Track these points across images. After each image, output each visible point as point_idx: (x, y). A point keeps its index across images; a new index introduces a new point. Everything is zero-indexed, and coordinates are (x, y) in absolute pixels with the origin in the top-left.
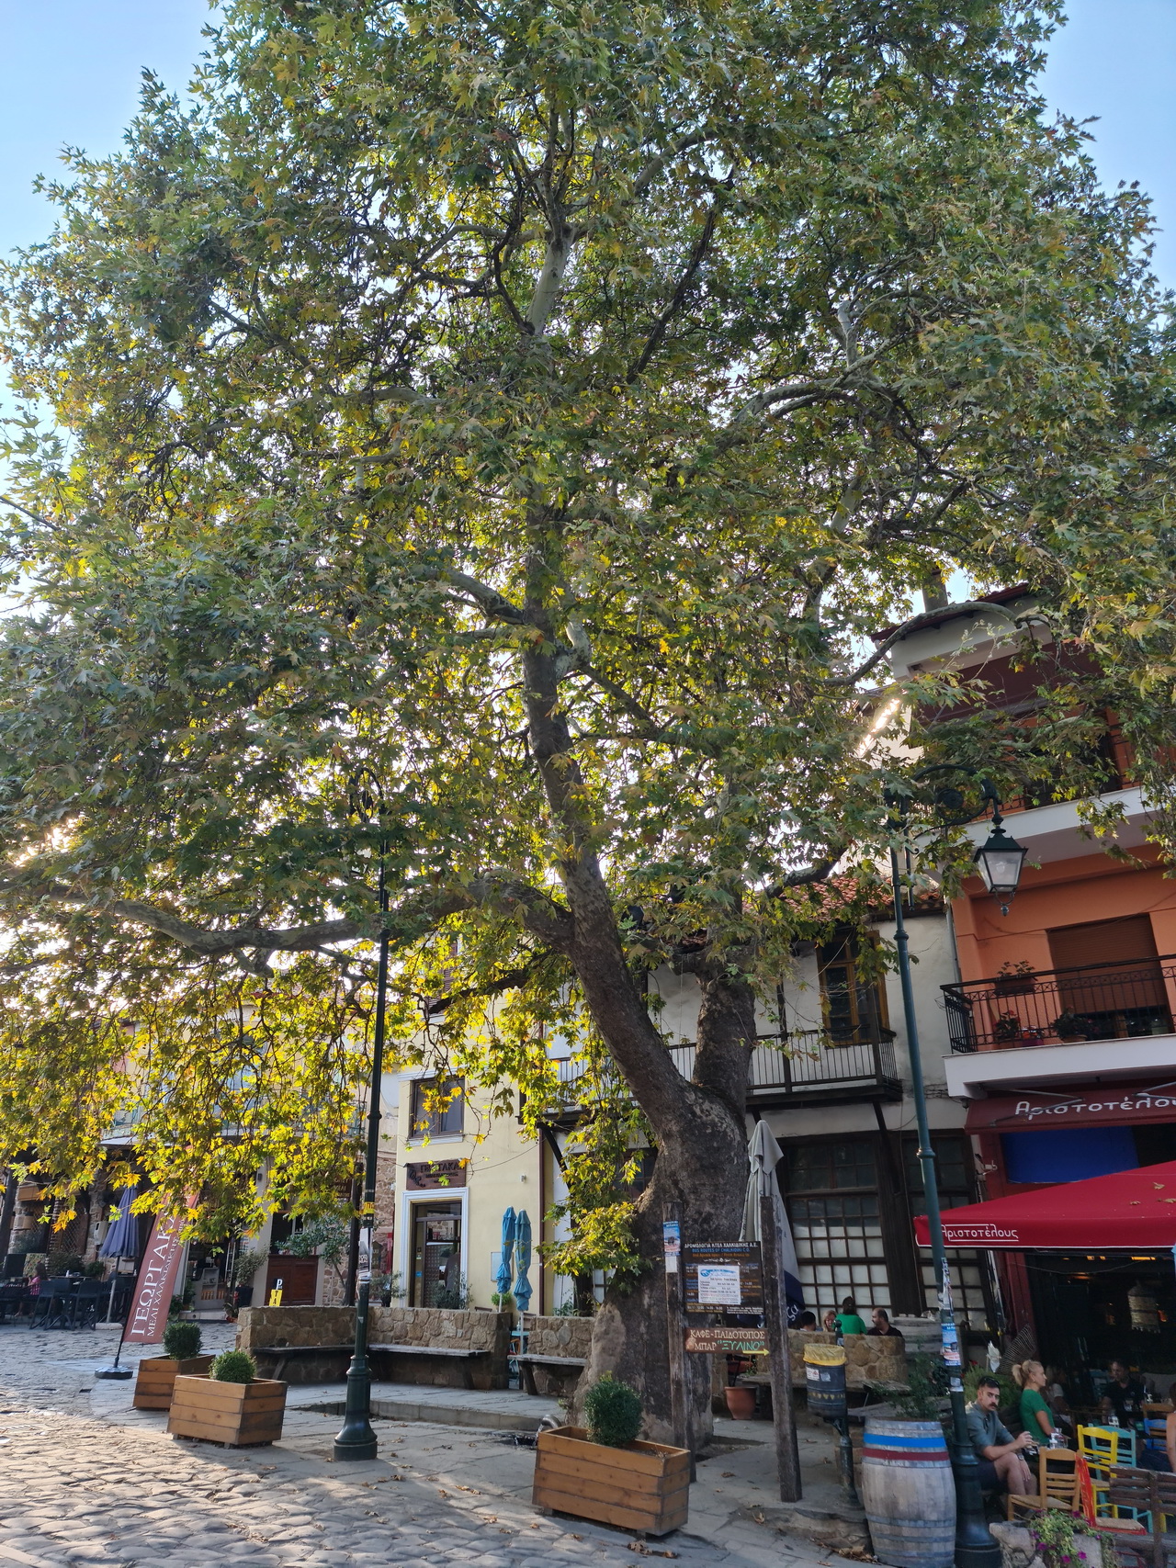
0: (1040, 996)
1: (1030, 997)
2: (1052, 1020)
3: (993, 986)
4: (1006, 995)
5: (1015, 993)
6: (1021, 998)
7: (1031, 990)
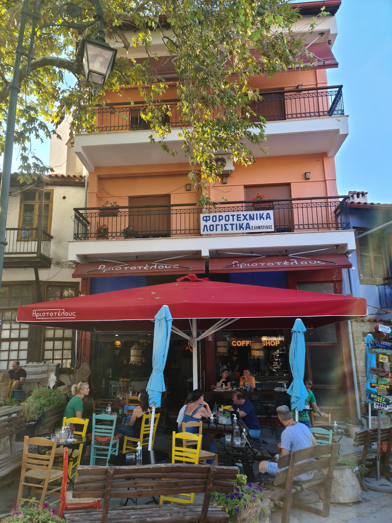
0: (119, 218)
1: (114, 218)
2: (123, 229)
3: (99, 211)
4: (104, 216)
5: (108, 215)
6: (110, 218)
7: (116, 215)
